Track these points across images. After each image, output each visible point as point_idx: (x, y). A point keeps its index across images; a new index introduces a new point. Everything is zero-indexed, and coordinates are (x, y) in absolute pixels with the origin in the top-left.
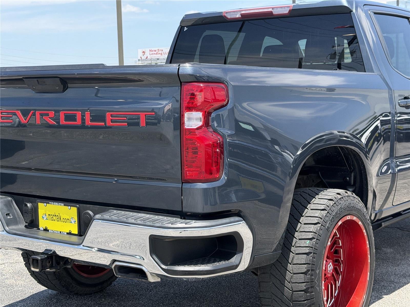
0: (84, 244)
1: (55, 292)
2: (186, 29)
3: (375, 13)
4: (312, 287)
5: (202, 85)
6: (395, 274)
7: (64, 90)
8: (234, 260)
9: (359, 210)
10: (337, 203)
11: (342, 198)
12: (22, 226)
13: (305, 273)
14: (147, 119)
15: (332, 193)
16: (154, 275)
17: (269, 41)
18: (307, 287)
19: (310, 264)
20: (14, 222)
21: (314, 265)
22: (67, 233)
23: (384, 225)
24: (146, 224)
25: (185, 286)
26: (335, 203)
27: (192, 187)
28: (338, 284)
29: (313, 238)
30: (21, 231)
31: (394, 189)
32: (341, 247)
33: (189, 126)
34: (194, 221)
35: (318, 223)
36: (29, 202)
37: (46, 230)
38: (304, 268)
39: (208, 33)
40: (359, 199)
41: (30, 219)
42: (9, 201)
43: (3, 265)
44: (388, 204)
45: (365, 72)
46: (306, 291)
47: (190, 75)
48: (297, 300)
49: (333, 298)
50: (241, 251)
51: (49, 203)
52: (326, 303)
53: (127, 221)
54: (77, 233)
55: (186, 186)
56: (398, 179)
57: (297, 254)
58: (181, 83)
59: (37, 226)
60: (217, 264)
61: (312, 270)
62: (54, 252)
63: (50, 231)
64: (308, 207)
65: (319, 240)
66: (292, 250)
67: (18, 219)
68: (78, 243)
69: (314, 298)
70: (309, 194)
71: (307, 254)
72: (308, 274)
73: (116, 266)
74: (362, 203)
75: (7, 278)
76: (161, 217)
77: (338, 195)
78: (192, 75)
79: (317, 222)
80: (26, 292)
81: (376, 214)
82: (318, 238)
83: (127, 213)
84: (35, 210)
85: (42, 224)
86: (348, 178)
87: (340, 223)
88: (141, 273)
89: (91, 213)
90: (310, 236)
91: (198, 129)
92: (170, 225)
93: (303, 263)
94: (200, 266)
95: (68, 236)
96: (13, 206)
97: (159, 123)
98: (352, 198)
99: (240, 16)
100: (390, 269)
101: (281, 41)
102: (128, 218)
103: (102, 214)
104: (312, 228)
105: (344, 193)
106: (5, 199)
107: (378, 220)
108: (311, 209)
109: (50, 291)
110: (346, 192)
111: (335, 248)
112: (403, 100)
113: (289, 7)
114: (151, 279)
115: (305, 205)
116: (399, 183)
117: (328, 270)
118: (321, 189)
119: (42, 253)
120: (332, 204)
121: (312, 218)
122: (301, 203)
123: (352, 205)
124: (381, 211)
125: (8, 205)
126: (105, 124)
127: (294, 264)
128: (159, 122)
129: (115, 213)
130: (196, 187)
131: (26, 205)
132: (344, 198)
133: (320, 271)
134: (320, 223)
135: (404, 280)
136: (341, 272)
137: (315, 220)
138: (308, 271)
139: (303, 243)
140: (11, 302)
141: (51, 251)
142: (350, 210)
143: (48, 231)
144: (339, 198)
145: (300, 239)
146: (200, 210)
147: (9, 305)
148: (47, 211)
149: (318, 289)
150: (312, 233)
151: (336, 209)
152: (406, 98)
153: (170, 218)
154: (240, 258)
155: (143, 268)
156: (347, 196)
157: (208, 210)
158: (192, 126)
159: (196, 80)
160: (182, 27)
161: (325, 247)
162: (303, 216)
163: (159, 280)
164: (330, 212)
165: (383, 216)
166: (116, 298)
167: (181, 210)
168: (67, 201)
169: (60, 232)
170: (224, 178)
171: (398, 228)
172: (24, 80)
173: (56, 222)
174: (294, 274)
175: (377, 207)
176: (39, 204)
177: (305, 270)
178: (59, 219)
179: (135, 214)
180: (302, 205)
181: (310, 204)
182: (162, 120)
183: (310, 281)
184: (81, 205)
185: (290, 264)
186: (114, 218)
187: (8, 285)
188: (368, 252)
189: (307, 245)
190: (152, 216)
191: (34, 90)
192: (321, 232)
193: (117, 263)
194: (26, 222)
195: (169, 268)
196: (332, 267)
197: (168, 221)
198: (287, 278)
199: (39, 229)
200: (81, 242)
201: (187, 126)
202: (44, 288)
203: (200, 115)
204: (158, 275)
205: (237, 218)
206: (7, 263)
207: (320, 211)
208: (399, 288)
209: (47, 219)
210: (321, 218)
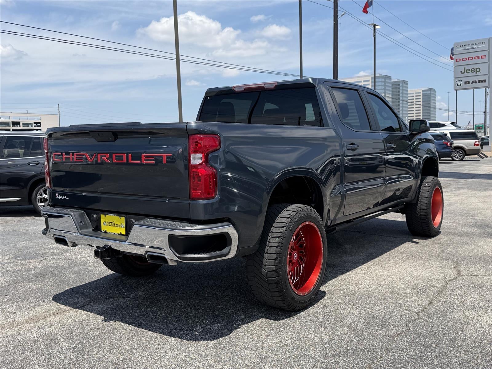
0: (128, 241)
1: (120, 275)
2: (209, 98)
3: (332, 87)
4: (279, 269)
5: (202, 136)
6: (349, 262)
7: (115, 140)
8: (225, 251)
9: (314, 218)
10: (298, 213)
11: (302, 210)
12: (90, 230)
13: (275, 259)
14: (168, 159)
15: (295, 207)
16: (173, 261)
17: (268, 106)
18: (276, 268)
19: (278, 253)
20: (86, 227)
21: (281, 254)
22: (119, 234)
23: (337, 228)
24: (167, 227)
25: (207, 270)
26: (297, 214)
27: (197, 203)
28: (302, 267)
29: (281, 236)
30: (90, 233)
31: (344, 205)
32: (304, 243)
33: (194, 163)
34: (197, 225)
35: (285, 227)
36: (95, 214)
37: (106, 232)
38: (274, 256)
39: (225, 101)
40: (315, 211)
41: (96, 225)
42: (82, 213)
43: (89, 258)
44: (341, 215)
45: (324, 127)
46: (275, 271)
47: (194, 129)
48: (270, 277)
49: (298, 277)
50: (230, 244)
51: (107, 215)
52: (290, 279)
53: (154, 226)
54: (125, 234)
55: (193, 202)
56: (346, 198)
57: (270, 247)
58: (188, 134)
59: (100, 230)
60: (213, 253)
61: (280, 257)
62: (110, 247)
63: (108, 233)
64: (279, 216)
65: (285, 238)
66: (267, 244)
67: (88, 225)
68: (124, 241)
69: (281, 276)
70: (280, 208)
71: (277, 247)
72: (277, 260)
73: (148, 255)
74: (318, 214)
75: (90, 266)
76: (177, 223)
77: (299, 208)
78: (196, 130)
79: (283, 226)
80: (101, 275)
81: (331, 221)
82: (284, 236)
83: (156, 220)
84: (99, 219)
85: (104, 228)
86: (311, 198)
87: (300, 227)
88: (164, 260)
89: (133, 220)
90: (279, 235)
91: (199, 164)
92: (181, 228)
93: (274, 252)
94: (201, 255)
95: (120, 236)
96: (84, 217)
97: (176, 162)
98: (310, 210)
99: (244, 90)
100: (346, 259)
101: (277, 106)
102: (155, 223)
103: (139, 221)
104: (281, 230)
105: (304, 207)
106: (80, 212)
107: (333, 226)
108: (281, 218)
109: (117, 274)
110: (306, 206)
111: (300, 243)
112: (350, 145)
113: (275, 83)
114: (171, 264)
115: (277, 215)
116: (347, 200)
117: (294, 258)
118: (289, 204)
119: (102, 247)
120: (294, 214)
121: (281, 223)
122: (274, 214)
123: (309, 215)
124: (335, 219)
125: (81, 216)
126: (141, 162)
127: (268, 254)
128: (176, 160)
129: (149, 221)
130: (200, 203)
131: (93, 216)
132: (304, 210)
133: (285, 259)
134: (286, 227)
135: (354, 266)
136: (305, 259)
137: (283, 225)
138: (277, 258)
139: (274, 240)
140: (90, 281)
141: (108, 246)
142: (308, 218)
143: (107, 233)
144: (300, 210)
145: (272, 237)
146: (202, 217)
147: (88, 283)
148: (106, 220)
149: (284, 269)
150: (280, 233)
151: (297, 217)
152: (352, 144)
153: (182, 223)
154: (229, 249)
155: (166, 256)
156: (306, 209)
157: (207, 218)
158: (196, 163)
159: (198, 133)
160: (206, 97)
161: (289, 242)
162: (275, 222)
163: (176, 264)
164: (293, 219)
165: (337, 222)
166: (160, 278)
167: (189, 218)
168: (119, 213)
169: (115, 233)
170: (217, 197)
171: (358, 232)
172: (90, 133)
173: (112, 227)
174: (268, 260)
175: (332, 217)
176: (101, 215)
177: (275, 257)
178: (114, 225)
179: (161, 221)
180: (275, 215)
181: (280, 214)
182: (177, 159)
183: (278, 264)
184: (128, 215)
185: (266, 253)
186: (146, 223)
187: (90, 270)
188: (322, 246)
189: (277, 241)
190: (171, 222)
191: (96, 139)
192: (286, 232)
193: (148, 253)
194: (93, 227)
195: (181, 256)
196: (297, 256)
197: (181, 225)
198: (264, 263)
199: (101, 232)
200: (126, 239)
201: (193, 163)
202: (113, 272)
203: (200, 155)
204: (176, 261)
205: (227, 223)
206: (92, 256)
207: (286, 219)
208: (349, 271)
209: (106, 225)
210: (286, 223)
